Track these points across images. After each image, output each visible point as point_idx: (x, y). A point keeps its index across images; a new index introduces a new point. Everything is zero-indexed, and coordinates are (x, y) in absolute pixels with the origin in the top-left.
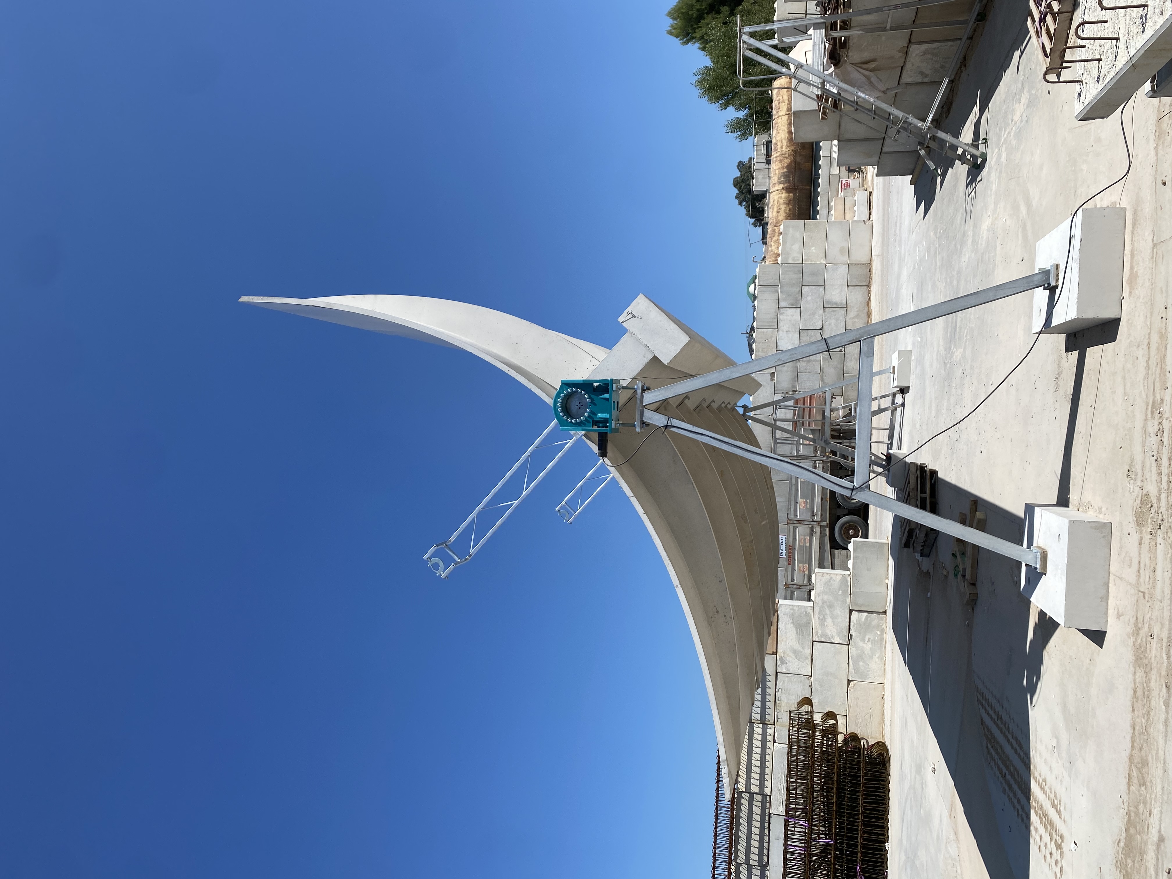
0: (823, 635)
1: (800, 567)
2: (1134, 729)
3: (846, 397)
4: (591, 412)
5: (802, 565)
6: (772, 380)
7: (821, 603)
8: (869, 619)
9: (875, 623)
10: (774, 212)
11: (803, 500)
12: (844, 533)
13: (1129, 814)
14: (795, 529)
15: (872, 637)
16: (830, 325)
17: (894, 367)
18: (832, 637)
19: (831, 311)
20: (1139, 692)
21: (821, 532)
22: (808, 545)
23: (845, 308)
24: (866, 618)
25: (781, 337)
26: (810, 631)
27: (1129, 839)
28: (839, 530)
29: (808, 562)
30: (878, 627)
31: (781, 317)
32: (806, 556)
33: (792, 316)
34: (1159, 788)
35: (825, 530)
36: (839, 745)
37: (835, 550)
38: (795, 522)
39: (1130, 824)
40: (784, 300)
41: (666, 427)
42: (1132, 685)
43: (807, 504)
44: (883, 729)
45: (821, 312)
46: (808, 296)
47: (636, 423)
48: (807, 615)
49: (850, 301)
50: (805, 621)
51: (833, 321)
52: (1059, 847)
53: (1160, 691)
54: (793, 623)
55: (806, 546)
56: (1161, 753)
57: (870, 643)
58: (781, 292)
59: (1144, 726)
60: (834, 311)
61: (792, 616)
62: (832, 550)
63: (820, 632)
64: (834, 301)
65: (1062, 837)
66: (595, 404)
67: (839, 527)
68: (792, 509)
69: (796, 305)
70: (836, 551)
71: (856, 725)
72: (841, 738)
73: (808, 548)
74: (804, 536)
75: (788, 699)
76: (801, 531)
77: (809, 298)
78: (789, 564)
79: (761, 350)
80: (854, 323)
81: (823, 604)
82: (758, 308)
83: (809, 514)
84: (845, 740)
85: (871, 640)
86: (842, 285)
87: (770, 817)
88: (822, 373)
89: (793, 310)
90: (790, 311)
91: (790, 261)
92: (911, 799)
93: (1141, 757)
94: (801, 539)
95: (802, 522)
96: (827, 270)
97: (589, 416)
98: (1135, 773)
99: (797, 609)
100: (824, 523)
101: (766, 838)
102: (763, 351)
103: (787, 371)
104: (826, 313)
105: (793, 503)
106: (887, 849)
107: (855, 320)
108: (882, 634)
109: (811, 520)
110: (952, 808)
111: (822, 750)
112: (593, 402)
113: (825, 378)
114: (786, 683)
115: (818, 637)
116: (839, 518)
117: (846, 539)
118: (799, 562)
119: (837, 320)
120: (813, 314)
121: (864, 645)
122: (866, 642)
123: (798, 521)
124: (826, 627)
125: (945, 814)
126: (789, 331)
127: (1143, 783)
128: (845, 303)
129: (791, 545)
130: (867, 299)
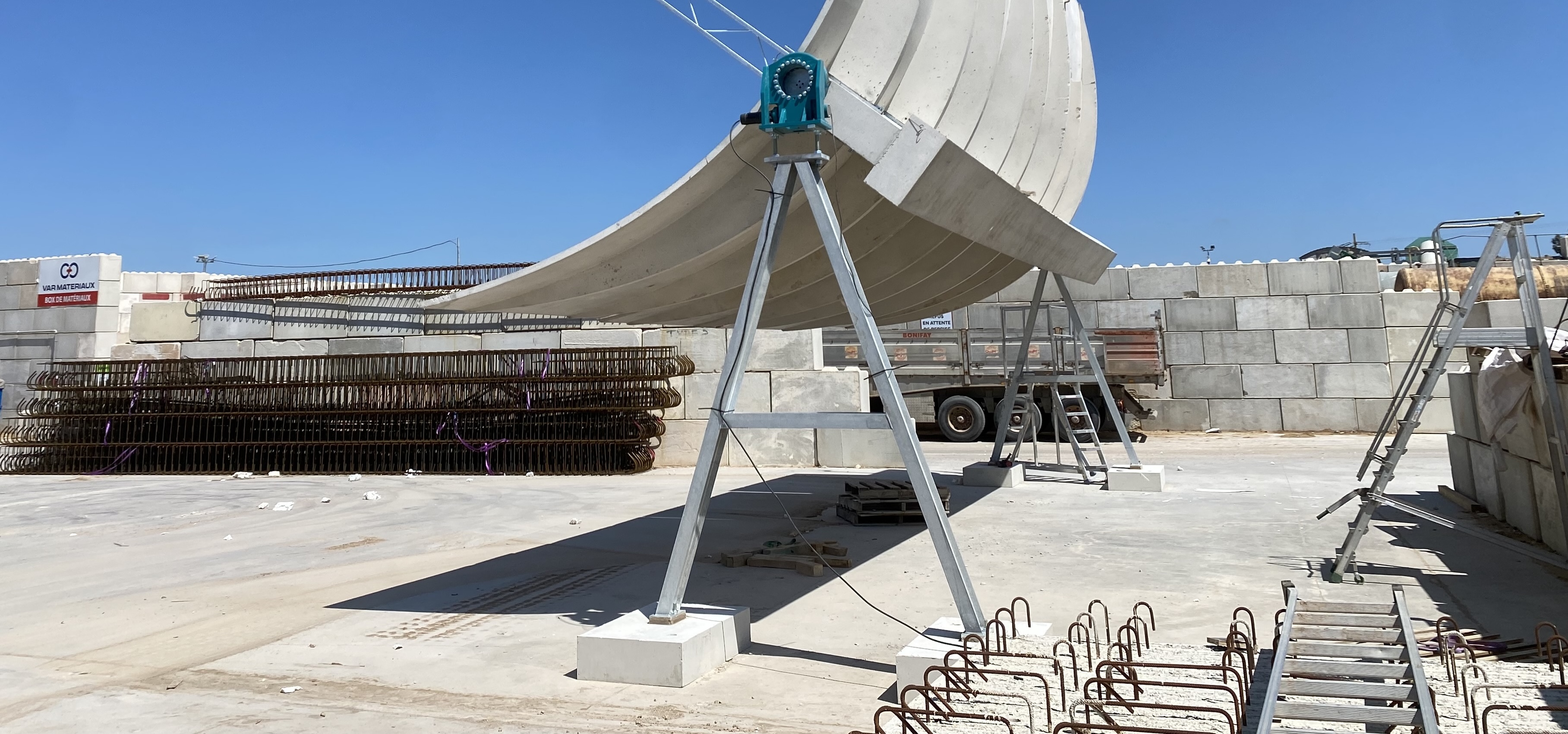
0: (779, 383)
1: (902, 350)
2: (467, 696)
3: (1171, 404)
4: (787, 101)
5: (906, 352)
6: (1186, 294)
7: (820, 379)
8: (807, 444)
9: (804, 452)
10: (1502, 275)
11: (997, 349)
12: (958, 409)
13: (396, 689)
14: (954, 340)
15: (784, 448)
16: (1286, 375)
17: (1139, 468)
18: (779, 397)
19: (1310, 375)
20: (497, 701)
21: (954, 376)
22: (935, 359)
23: (1318, 396)
24: (809, 441)
25: (1257, 303)
26: (782, 367)
27: (372, 688)
28: (962, 401)
29: (911, 360)
30: (799, 456)
31: (1290, 300)
32: (920, 357)
33: (1294, 318)
34: (399, 711)
35: (958, 382)
36: (649, 412)
37: (932, 397)
38: (964, 340)
39: (385, 689)
40: (1320, 304)
41: (772, 193)
42: (507, 695)
43: (991, 355)
44: (673, 466)
45: (1305, 360)
46: (1331, 338)
47: (778, 155)
48: (802, 363)
49: (1328, 403)
50: (794, 360)
51: (1291, 379)
52: (406, 635)
53: (482, 716)
54: (790, 344)
55: (932, 357)
56: (428, 714)
57: (777, 446)
58: (1331, 297)
59: (465, 704)
60: (1309, 379)
61: (798, 343)
62: (932, 393)
63: (783, 380)
64: (1326, 379)
65: (415, 638)
66: (796, 104)
67: (965, 402)
68: (982, 335)
69: (1313, 322)
70: (931, 399)
71: (675, 432)
72: (657, 413)
73: (930, 360)
74: (946, 354)
75: (695, 343)
76: (953, 349)
77: (1327, 341)
78: (904, 334)
79: (1233, 273)
80: (1293, 411)
81: (819, 383)
82: (1301, 265)
83: (978, 360)
84: (655, 418)
85: (781, 447)
86: (1355, 390)
87: (557, 330)
88: (1204, 367)
89: (1305, 318)
90: (1301, 313)
91: (1387, 308)
92: (561, 499)
93: (439, 701)
94: (941, 350)
95: (965, 350)
96: (1377, 366)
97: (782, 99)
98: (428, 695)
99: (808, 348)
100: (968, 381)
101: (533, 327)
102: (1230, 277)
103: (1202, 315)
104: (1305, 368)
105: (990, 336)
106: (528, 474)
107: (1297, 411)
108: (790, 462)
109: (970, 362)
110: (520, 541)
111: (639, 390)
112: (799, 101)
113: (1199, 372)
114: (713, 339)
115: (776, 379)
116: (980, 401)
117: (950, 412)
118: (909, 348)
119: (1296, 385)
120: (1300, 349)
121: (773, 439)
122: (778, 441)
123: (966, 344)
124: (790, 389)
125: (518, 535)
126: (1268, 314)
127: (415, 701)
128: (1325, 396)
129: (932, 336)
130: (1335, 430)
